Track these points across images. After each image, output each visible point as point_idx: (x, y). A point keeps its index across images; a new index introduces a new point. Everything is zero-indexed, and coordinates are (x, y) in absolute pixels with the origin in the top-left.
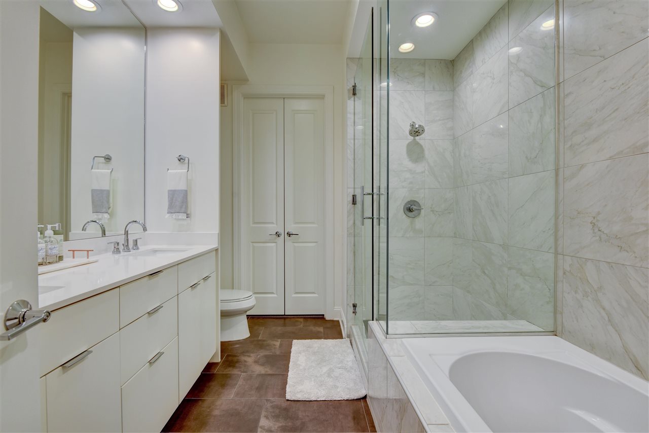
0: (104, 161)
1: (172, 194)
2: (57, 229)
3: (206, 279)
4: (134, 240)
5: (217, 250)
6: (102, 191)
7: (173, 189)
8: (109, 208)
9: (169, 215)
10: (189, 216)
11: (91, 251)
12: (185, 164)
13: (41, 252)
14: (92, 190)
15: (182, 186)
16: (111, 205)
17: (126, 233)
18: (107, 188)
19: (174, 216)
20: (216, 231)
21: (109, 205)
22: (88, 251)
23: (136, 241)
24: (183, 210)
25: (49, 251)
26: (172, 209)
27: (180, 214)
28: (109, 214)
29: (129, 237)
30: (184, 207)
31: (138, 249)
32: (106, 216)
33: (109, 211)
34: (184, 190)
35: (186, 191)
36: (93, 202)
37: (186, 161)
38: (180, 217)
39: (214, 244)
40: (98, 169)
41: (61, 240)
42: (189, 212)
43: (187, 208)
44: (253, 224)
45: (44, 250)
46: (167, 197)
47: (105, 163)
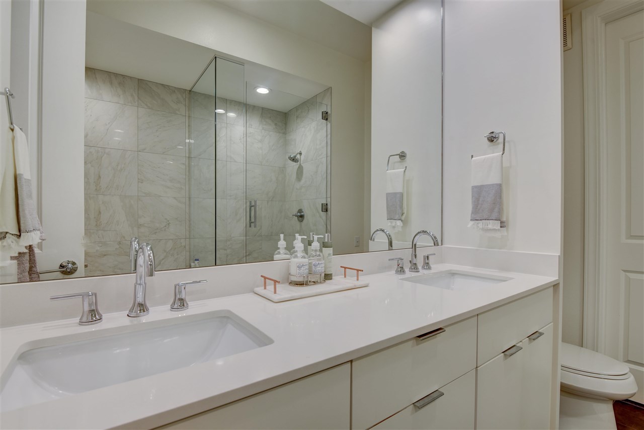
0: (399, 160)
1: (478, 192)
2: (326, 241)
3: (534, 336)
4: (424, 256)
5: (555, 286)
6: (395, 194)
7: (479, 184)
8: (402, 214)
9: (472, 223)
10: (505, 224)
11: (360, 271)
12: (499, 144)
13: (302, 269)
14: (387, 194)
15: (494, 179)
16: (405, 211)
17: (414, 246)
18: (399, 190)
19: (481, 224)
20: (555, 251)
21: (402, 211)
22: (358, 270)
23: (428, 257)
24: (495, 215)
25: (313, 268)
26: (478, 215)
27: (491, 221)
28: (402, 221)
29: (417, 253)
30: (496, 210)
31: (429, 268)
32: (399, 223)
33: (403, 218)
34: (497, 184)
35: (500, 186)
36: (387, 207)
37: (501, 140)
38: (490, 226)
39: (551, 276)
40: (394, 169)
41: (329, 254)
42: (504, 219)
43: (501, 211)
44: (627, 238)
45: (307, 267)
46: (471, 196)
47: (400, 162)
